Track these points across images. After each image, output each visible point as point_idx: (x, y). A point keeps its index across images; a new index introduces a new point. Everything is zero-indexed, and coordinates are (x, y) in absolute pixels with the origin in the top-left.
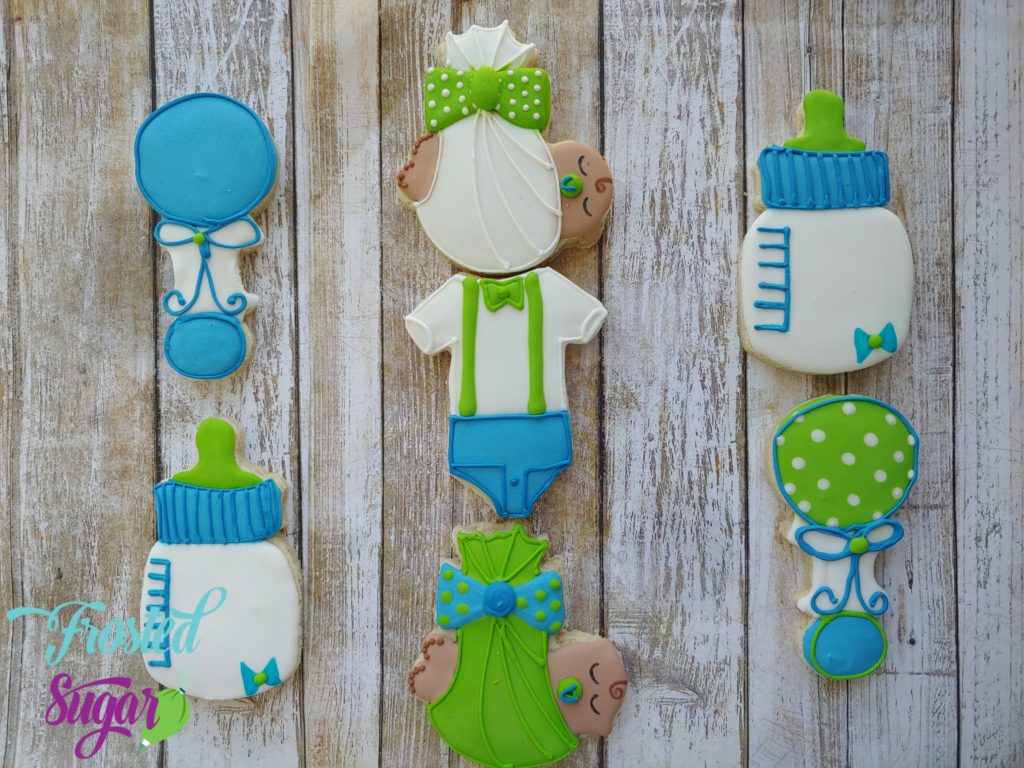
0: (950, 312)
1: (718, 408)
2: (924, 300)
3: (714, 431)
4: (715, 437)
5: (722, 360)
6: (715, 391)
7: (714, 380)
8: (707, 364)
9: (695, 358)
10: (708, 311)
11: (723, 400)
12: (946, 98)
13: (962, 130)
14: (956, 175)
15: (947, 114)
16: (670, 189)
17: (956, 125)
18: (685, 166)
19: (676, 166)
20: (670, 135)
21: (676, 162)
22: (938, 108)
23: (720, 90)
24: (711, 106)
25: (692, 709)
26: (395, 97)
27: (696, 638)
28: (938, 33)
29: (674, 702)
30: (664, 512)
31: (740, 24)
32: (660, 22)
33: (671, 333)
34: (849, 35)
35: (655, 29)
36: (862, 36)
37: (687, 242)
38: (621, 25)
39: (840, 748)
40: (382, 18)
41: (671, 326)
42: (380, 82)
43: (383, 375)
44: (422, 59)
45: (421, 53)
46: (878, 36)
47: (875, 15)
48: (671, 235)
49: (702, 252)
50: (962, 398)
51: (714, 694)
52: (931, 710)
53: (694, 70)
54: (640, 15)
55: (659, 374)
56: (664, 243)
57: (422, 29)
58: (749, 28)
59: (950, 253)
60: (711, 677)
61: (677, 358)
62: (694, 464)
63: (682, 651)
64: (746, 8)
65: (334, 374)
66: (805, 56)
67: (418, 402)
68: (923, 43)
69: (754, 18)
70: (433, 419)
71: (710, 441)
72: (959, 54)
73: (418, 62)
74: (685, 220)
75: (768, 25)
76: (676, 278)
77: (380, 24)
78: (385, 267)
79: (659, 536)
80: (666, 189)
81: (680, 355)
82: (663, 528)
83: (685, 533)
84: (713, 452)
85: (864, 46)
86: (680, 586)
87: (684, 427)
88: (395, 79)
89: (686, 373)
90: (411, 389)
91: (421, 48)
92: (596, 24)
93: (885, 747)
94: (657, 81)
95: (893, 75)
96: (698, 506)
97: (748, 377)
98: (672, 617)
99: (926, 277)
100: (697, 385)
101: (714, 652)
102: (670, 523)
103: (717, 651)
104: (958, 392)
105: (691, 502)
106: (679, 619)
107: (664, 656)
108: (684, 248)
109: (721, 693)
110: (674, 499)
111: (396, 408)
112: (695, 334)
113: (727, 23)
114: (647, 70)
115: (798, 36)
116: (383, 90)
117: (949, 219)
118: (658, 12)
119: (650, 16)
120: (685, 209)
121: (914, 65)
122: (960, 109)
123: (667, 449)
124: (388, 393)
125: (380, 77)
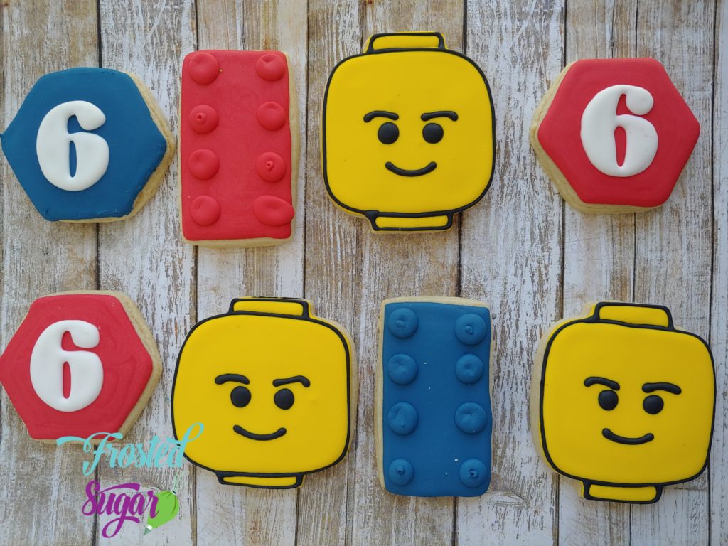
0: (710, 232)
1: (542, 296)
2: (691, 223)
3: (539, 313)
4: (540, 317)
5: (547, 262)
6: (541, 284)
7: (540, 276)
8: (536, 265)
9: (527, 260)
10: (537, 228)
11: (547, 291)
12: (708, 80)
13: (719, 104)
14: (715, 135)
15: (708, 93)
16: (512, 141)
17: (715, 100)
18: (522, 124)
19: (516, 124)
20: (512, 102)
21: (516, 122)
22: (703, 88)
23: (548, 71)
24: (542, 83)
25: (519, 510)
26: (318, 72)
27: (522, 459)
28: (704, 35)
29: (505, 504)
30: (502, 370)
31: (563, 25)
32: (507, 22)
33: (510, 243)
34: (640, 34)
35: (503, 28)
36: (650, 35)
37: (522, 178)
38: (479, 25)
39: (624, 541)
40: (310, 19)
41: (510, 237)
42: (308, 62)
43: (305, 268)
44: (337, 45)
45: (337, 41)
46: (661, 36)
47: (659, 21)
48: (512, 173)
49: (533, 186)
50: (717, 293)
51: (534, 499)
52: (689, 516)
53: (530, 57)
54: (493, 18)
55: (501, 272)
56: (506, 178)
57: (338, 24)
58: (570, 28)
59: (710, 190)
60: (533, 487)
61: (514, 260)
62: (525, 334)
63: (513, 468)
64: (568, 14)
65: (271, 266)
66: (609, 49)
67: (329, 287)
68: (693, 41)
69: (574, 21)
70: (339, 299)
71: (537, 320)
72: (718, 50)
73: (335, 47)
74: (521, 163)
75: (583, 27)
76: (515, 203)
77: (308, 22)
78: (308, 191)
79: (498, 387)
80: (509, 140)
81: (517, 258)
82: (501, 380)
83: (516, 384)
84: (538, 327)
85: (651, 42)
86: (512, 422)
87: (518, 310)
88: (318, 59)
89: (520, 271)
90: (324, 278)
91: (337, 38)
92: (462, 23)
93: (657, 541)
94: (504, 64)
95: (671, 64)
96: (526, 366)
97: (565, 275)
98: (506, 444)
99: (693, 207)
100: (528, 280)
101: (535, 470)
102: (506, 377)
103: (537, 469)
104: (714, 289)
105: (521, 362)
106: (511, 445)
107: (500, 471)
108: (520, 182)
109: (540, 499)
110: (509, 360)
111: (313, 291)
112: (527, 244)
113: (555, 24)
114: (497, 57)
115: (604, 35)
116: (310, 67)
117: (710, 166)
118: (506, 16)
119: (500, 18)
120: (522, 155)
121: (686, 57)
122: (718, 89)
123: (505, 325)
124: (308, 280)
125: (308, 59)
